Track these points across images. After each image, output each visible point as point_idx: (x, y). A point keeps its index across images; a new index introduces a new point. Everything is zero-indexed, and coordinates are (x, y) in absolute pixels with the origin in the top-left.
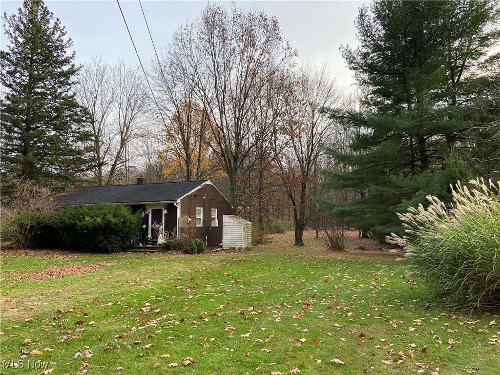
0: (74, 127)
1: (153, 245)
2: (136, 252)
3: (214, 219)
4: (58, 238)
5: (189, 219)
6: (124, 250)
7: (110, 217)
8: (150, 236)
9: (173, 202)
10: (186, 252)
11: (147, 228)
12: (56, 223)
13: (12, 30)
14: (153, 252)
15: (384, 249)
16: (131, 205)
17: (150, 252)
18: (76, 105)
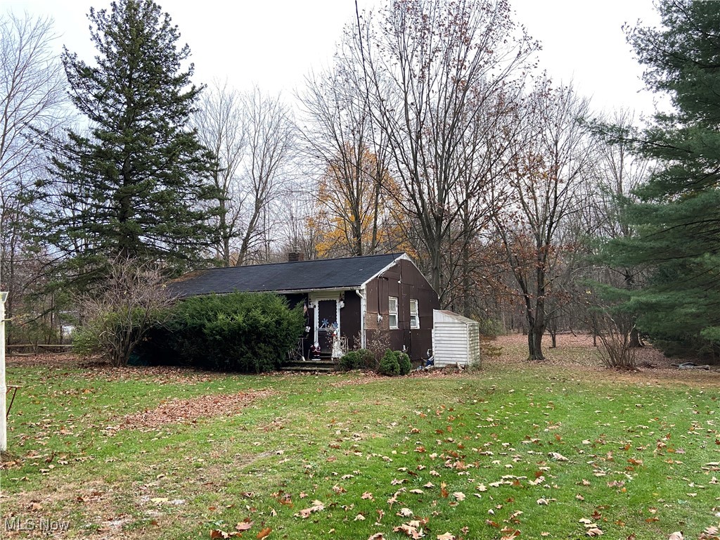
0: (193, 178)
1: (322, 359)
2: (297, 371)
3: (414, 317)
4: (175, 348)
5: (379, 317)
6: (279, 367)
7: (256, 313)
8: (316, 345)
9: (355, 288)
10: (382, 372)
11: (312, 330)
12: (172, 324)
13: (101, 34)
14: (325, 371)
15: (681, 366)
16: (287, 295)
17: (321, 371)
18: (195, 146)
